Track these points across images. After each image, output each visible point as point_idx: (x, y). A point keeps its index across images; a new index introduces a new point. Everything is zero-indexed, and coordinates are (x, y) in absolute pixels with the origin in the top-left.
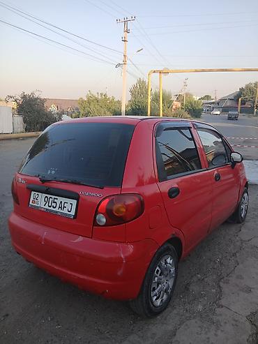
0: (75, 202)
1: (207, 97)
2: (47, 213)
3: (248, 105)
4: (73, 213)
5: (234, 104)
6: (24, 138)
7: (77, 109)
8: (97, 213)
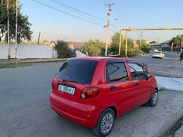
0: (74, 89)
1: (154, 42)
3: (177, 47)
4: (73, 93)
5: (169, 46)
6: (57, 61)
7: (84, 47)
8: (82, 94)
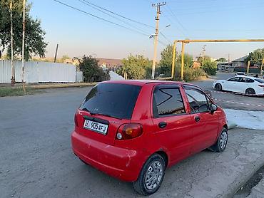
0: (107, 126)
1: (222, 59)
2: (93, 131)
3: (256, 66)
4: (106, 132)
5: (244, 65)
6: (83, 86)
7: (121, 66)
8: (117, 133)
